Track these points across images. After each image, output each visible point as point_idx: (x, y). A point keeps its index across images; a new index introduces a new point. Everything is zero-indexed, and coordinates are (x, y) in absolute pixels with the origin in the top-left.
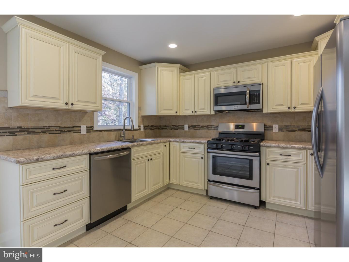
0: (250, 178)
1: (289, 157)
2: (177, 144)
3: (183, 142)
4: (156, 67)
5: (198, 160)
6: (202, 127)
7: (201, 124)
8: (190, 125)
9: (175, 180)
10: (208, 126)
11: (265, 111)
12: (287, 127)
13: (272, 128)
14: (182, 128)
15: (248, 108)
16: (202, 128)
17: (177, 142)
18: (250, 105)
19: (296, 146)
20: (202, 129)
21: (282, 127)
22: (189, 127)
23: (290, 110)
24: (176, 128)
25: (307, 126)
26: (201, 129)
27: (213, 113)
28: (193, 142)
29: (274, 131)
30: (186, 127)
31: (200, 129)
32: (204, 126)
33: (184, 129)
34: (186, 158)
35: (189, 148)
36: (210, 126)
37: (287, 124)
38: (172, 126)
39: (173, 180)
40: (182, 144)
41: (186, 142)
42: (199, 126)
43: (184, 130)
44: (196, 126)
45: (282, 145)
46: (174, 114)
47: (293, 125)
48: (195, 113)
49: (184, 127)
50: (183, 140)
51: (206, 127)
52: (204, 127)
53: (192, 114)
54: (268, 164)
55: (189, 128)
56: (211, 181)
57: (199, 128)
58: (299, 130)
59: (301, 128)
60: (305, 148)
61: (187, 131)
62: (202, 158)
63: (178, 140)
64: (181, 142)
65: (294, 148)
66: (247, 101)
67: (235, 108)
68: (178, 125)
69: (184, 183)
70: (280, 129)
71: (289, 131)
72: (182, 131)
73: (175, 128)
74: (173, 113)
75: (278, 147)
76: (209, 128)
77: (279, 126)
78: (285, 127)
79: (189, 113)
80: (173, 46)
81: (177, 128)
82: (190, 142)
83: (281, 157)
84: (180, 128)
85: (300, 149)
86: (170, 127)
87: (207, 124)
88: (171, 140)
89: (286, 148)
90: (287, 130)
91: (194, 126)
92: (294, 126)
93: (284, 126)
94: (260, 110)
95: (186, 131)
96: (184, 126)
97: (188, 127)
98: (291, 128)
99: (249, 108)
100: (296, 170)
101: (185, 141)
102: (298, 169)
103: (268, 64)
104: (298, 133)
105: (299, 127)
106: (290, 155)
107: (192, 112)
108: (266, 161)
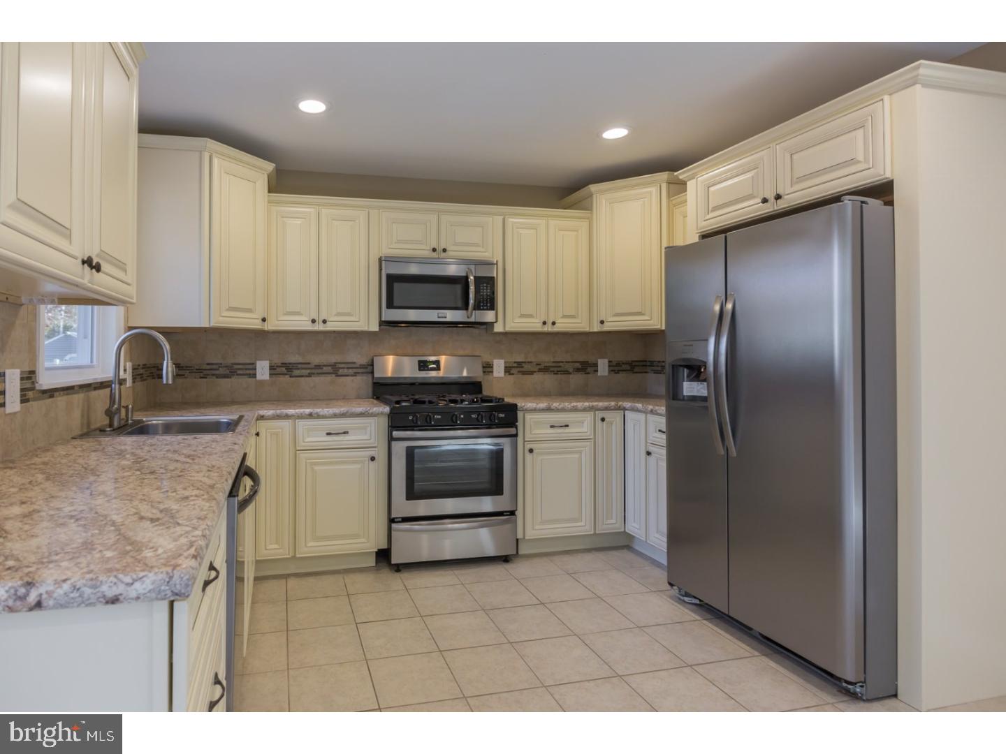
0: (498, 489)
1: (567, 430)
2: (286, 425)
3: (310, 416)
4: (206, 156)
5: (358, 466)
6: (318, 367)
7: (316, 360)
8: (277, 361)
9: (276, 546)
10: (336, 363)
11: (498, 328)
12: (520, 364)
13: (492, 367)
14: (248, 372)
15: (468, 317)
16: (318, 370)
17: (287, 417)
18: (474, 312)
19: (580, 405)
20: (318, 374)
21: (511, 365)
22: (272, 368)
23: (546, 329)
24: (222, 371)
25: (554, 362)
26: (314, 374)
27: (374, 327)
28: (343, 415)
29: (496, 374)
30: (263, 370)
31: (310, 375)
32: (325, 364)
33: (254, 376)
34: (316, 468)
35: (328, 434)
36: (343, 366)
37: (519, 359)
38: (208, 364)
39: (270, 547)
40: (301, 424)
41: (319, 416)
42: (309, 363)
43: (256, 377)
44: (300, 366)
45: (555, 405)
46: (256, 324)
47: (529, 360)
48: (321, 324)
49: (255, 369)
50: (307, 411)
51: (330, 368)
52: (324, 368)
53: (309, 327)
54: (531, 451)
55: (273, 372)
56: (396, 520)
57: (308, 371)
58: (540, 370)
59: (542, 367)
60: (592, 409)
61: (267, 380)
62: (373, 459)
63: (291, 411)
64: (301, 417)
65: (575, 409)
66: (471, 301)
67: (439, 317)
68: (230, 361)
69: (310, 547)
70: (508, 370)
71: (523, 374)
72: (245, 381)
73: (217, 372)
74: (251, 321)
76: (341, 370)
77: (505, 362)
78: (515, 365)
79: (302, 323)
80: (312, 106)
81: (228, 372)
82: (335, 416)
83: (552, 431)
84: (239, 372)
85: (585, 410)
86: (200, 370)
87: (333, 359)
89: (563, 410)
90: (519, 372)
91: (290, 364)
92: (531, 362)
93: (515, 362)
94: (489, 326)
95: (262, 382)
96: (254, 364)
97: (270, 369)
98: (527, 367)
99: (472, 319)
100: (577, 456)
101: (317, 413)
102: (580, 452)
103: (504, 219)
104: (538, 377)
105: (539, 364)
106: (567, 426)
107: (313, 321)
108: (524, 444)
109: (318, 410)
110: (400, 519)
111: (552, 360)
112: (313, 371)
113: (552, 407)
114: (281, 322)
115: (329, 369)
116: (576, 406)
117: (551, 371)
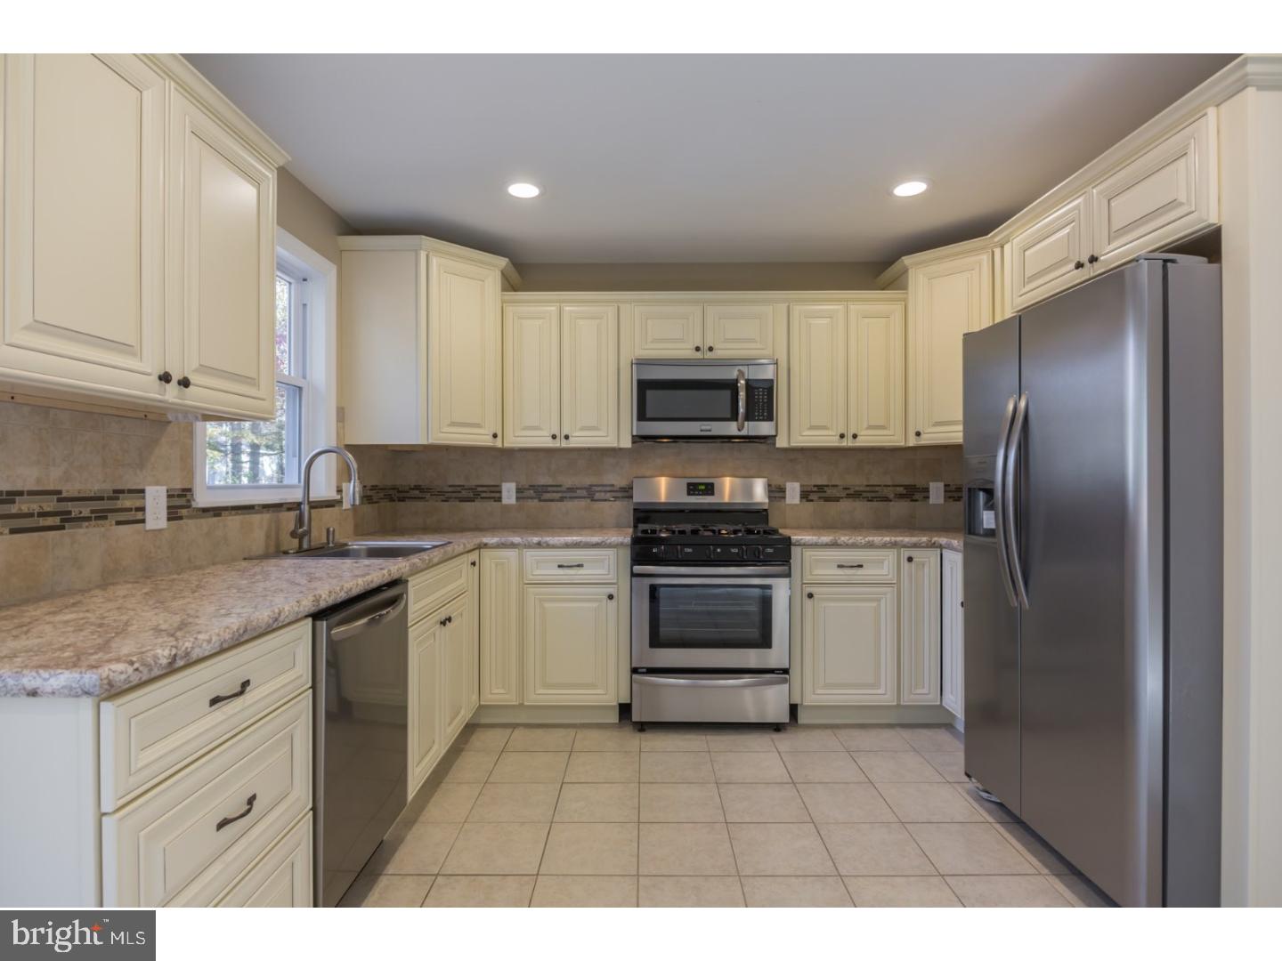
0: (765, 641)
1: (860, 571)
2: (511, 554)
3: (539, 545)
4: (422, 255)
5: (595, 605)
6: (571, 490)
7: (567, 481)
8: (525, 482)
9: (502, 691)
10: (591, 485)
11: (781, 443)
12: (821, 488)
13: (785, 492)
14: (493, 495)
15: (739, 430)
16: (570, 493)
17: (513, 546)
18: (746, 423)
19: (878, 540)
20: (570, 498)
21: (809, 489)
22: (519, 490)
23: (846, 443)
24: (464, 494)
25: (868, 486)
26: (566, 497)
27: (626, 443)
28: (576, 545)
29: (789, 501)
30: (509, 493)
31: (562, 499)
32: (579, 486)
33: (500, 499)
34: (547, 605)
35: (560, 566)
36: (599, 489)
37: (820, 482)
38: (450, 486)
39: (496, 691)
40: (530, 555)
41: (548, 546)
42: (560, 486)
43: (501, 501)
44: (550, 489)
45: (844, 539)
46: (486, 441)
47: (833, 483)
48: (564, 440)
49: (500, 492)
50: (536, 540)
51: (584, 491)
52: (578, 491)
53: (550, 444)
54: (810, 596)
55: (520, 495)
56: (640, 670)
57: (560, 495)
58: (849, 496)
59: (851, 491)
60: (895, 545)
61: (512, 505)
62: (611, 597)
63: (517, 540)
64: (529, 546)
65: (873, 546)
66: (742, 410)
67: (702, 431)
68: (473, 482)
69: (539, 695)
70: (805, 495)
71: (825, 501)
72: (490, 505)
73: (460, 495)
74: (481, 438)
75: (834, 545)
76: (597, 494)
77: (801, 486)
78: (815, 489)
79: (540, 440)
81: (471, 495)
82: (567, 546)
83: (841, 571)
84: (483, 495)
85: (885, 546)
86: (441, 493)
87: (587, 481)
88: (485, 540)
89: (854, 546)
90: (820, 498)
91: (539, 486)
92: (836, 486)
93: (815, 486)
94: (767, 440)
95: (508, 507)
96: (499, 486)
97: (517, 492)
98: (830, 492)
99: (744, 433)
100: (873, 604)
101: (546, 542)
102: (879, 600)
103: (789, 307)
104: (845, 505)
105: (848, 489)
106: (861, 566)
107: (554, 437)
108: (802, 587)
109: (548, 539)
110: (644, 670)
111: (865, 483)
112: (565, 495)
113: (839, 541)
114: (516, 438)
115: (584, 493)
116: (873, 541)
117: (864, 498)
